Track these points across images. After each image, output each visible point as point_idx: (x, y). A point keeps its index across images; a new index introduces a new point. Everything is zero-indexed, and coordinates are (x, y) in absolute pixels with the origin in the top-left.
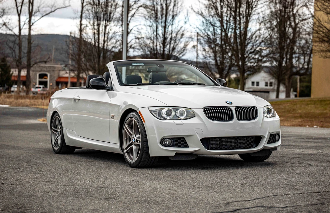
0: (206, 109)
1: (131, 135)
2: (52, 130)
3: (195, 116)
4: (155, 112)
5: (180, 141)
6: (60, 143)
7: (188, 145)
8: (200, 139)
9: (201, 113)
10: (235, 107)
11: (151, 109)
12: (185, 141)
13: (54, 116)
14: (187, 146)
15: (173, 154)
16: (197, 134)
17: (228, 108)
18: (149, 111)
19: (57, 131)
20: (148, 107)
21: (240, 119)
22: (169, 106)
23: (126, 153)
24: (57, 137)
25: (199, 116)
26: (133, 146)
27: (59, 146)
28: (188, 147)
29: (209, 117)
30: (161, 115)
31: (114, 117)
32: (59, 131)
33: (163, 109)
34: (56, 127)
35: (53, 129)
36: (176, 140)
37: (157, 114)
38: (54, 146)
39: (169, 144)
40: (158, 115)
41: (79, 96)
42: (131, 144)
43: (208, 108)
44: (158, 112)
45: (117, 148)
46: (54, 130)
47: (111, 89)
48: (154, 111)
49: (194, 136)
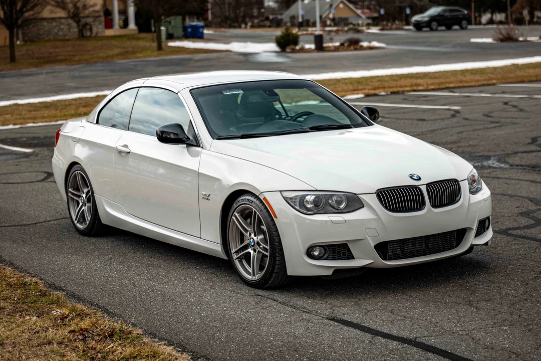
0: (381, 192)
1: (246, 231)
2: (69, 194)
3: (364, 207)
4: (294, 200)
5: (340, 250)
6: (89, 219)
7: (352, 254)
8: (373, 246)
9: (373, 201)
10: (427, 184)
11: (286, 194)
12: (349, 248)
13: (72, 170)
14: (351, 257)
15: (330, 272)
16: (368, 237)
17: (416, 187)
18: (284, 197)
19: (79, 196)
20: (280, 191)
21: (435, 206)
22: (318, 189)
23: (237, 260)
24: (81, 207)
25: (370, 207)
26: (250, 250)
27: (88, 223)
28: (353, 258)
29: (386, 207)
30: (304, 205)
31: (209, 198)
32: (84, 196)
33: (307, 195)
34: (78, 189)
35: (71, 192)
36: (332, 249)
37: (298, 203)
38: (76, 222)
39: (322, 255)
40: (298, 205)
41: (126, 146)
42: (246, 247)
43: (384, 191)
44: (298, 200)
45: (217, 251)
46: (73, 194)
47: (195, 144)
48: (291, 199)
49: (362, 241)
